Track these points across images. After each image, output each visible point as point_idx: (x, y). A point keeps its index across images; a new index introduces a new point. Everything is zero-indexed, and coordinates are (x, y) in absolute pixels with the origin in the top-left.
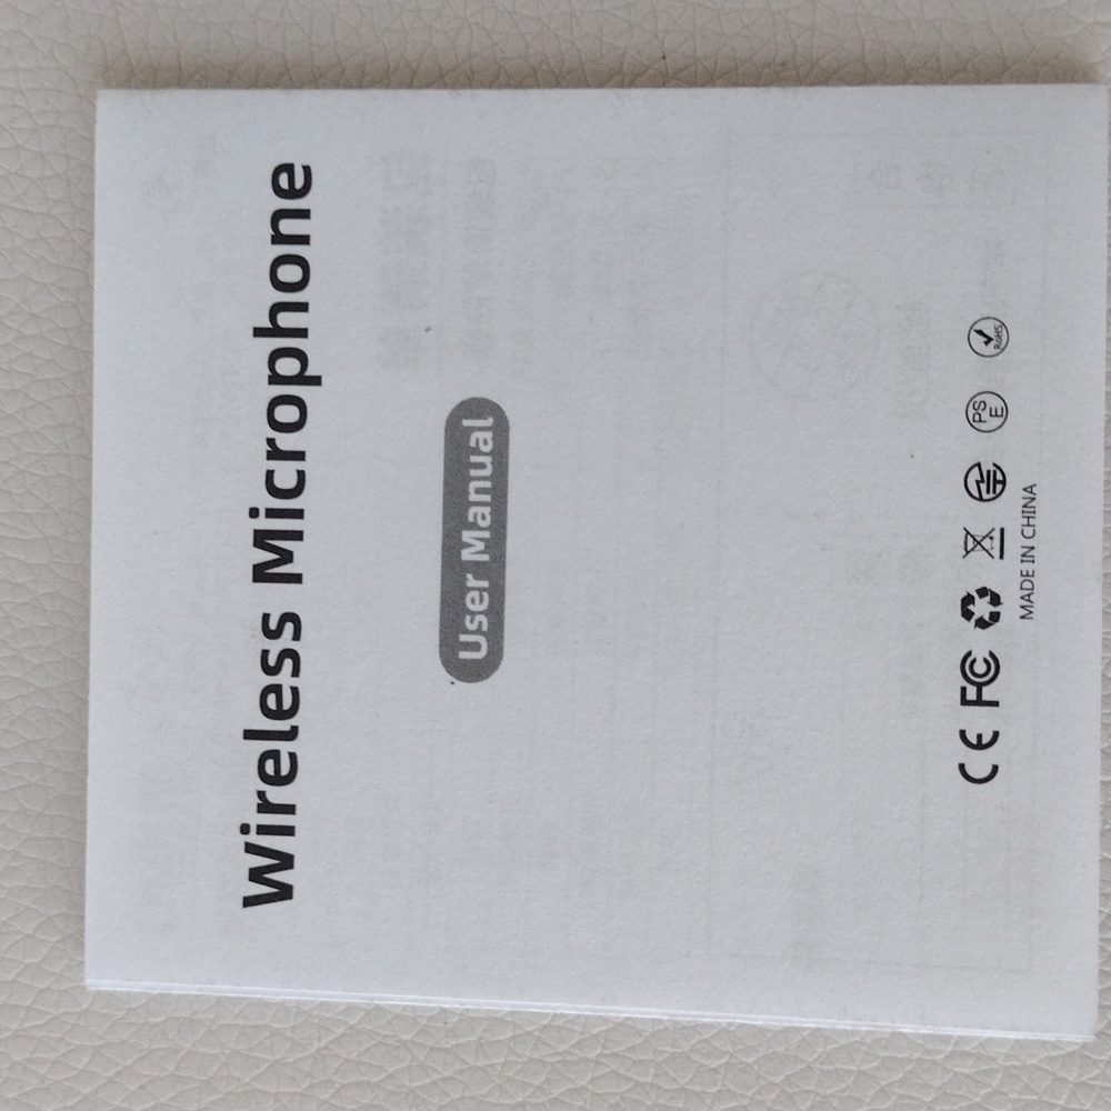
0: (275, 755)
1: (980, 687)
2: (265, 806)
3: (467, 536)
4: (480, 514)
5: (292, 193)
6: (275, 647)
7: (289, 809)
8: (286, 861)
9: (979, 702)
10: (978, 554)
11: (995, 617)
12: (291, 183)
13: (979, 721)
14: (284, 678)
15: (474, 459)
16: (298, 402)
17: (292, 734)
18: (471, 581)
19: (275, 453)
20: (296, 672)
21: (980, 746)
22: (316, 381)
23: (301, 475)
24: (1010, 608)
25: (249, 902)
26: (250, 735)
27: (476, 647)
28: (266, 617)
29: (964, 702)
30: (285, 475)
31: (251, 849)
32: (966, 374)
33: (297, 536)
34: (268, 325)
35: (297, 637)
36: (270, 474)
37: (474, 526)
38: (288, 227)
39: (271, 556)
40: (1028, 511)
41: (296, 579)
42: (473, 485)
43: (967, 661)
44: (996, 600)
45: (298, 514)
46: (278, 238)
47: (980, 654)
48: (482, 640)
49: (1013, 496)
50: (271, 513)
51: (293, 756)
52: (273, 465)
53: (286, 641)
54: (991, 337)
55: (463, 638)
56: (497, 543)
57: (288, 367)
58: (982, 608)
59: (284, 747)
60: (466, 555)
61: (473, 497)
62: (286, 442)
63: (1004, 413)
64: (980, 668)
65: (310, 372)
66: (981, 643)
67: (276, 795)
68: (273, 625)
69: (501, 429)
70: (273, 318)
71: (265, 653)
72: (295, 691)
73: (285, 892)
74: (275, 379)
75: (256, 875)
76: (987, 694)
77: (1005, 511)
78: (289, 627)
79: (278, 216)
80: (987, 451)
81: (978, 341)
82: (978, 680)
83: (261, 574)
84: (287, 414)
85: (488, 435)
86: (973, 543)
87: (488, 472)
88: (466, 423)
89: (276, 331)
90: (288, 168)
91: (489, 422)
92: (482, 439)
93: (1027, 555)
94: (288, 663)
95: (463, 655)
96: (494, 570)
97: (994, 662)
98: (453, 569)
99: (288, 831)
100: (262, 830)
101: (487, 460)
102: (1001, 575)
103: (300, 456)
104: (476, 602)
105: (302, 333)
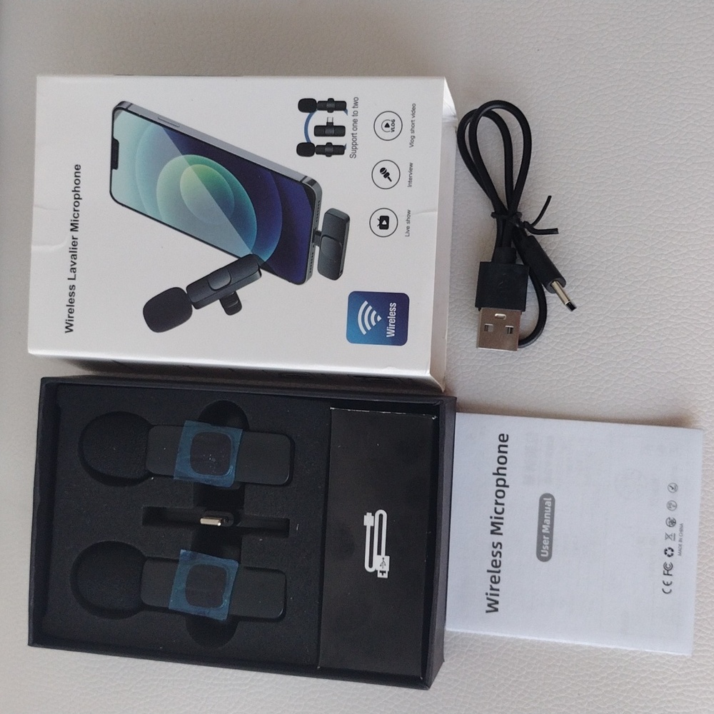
0: (495, 577)
1: (668, 571)
2: (492, 589)
3: (544, 526)
4: (547, 521)
5: (503, 441)
6: (495, 550)
7: (498, 590)
8: (497, 602)
9: (668, 575)
10: (669, 540)
11: (672, 555)
12: (503, 439)
13: (668, 579)
14: (498, 558)
15: (546, 508)
16: (503, 492)
17: (499, 572)
18: (544, 537)
19: (497, 503)
20: (500, 557)
21: (668, 585)
22: (508, 486)
23: (503, 509)
24: (676, 553)
25: (488, 612)
26: (489, 571)
27: (545, 553)
28: (493, 543)
29: (665, 574)
30: (499, 509)
31: (488, 599)
32: (667, 496)
33: (502, 524)
34: (496, 472)
35: (501, 548)
36: (495, 509)
37: (546, 524)
38: (502, 449)
39: (495, 528)
40: (681, 530)
41: (501, 534)
42: (546, 514)
43: (665, 565)
44: (672, 551)
45: (502, 518)
46: (500, 452)
47: (668, 563)
48: (547, 552)
49: (678, 525)
50: (496, 518)
51: (499, 578)
52: (497, 506)
53: (498, 549)
54: (674, 488)
55: (542, 551)
56: (551, 528)
57: (501, 483)
58: (669, 552)
59: (497, 575)
60: (543, 531)
61: (546, 517)
62: (500, 501)
63: (676, 506)
64: (668, 566)
65: (507, 484)
66: (668, 560)
67: (495, 586)
68: (495, 545)
69: (553, 501)
70: (498, 471)
71: (493, 552)
72: (500, 562)
73: (496, 610)
74: (498, 485)
75: (489, 605)
76: (670, 573)
77: (675, 530)
78: (499, 546)
79: (500, 446)
80: (672, 515)
81: (670, 489)
82: (668, 570)
83: (492, 532)
84: (500, 494)
85: (550, 502)
86: (668, 537)
87: (550, 511)
88: (545, 499)
89: (499, 474)
90: (503, 435)
91: (550, 499)
92: (548, 503)
93: (680, 541)
94: (499, 554)
95: (542, 555)
96: (550, 535)
97: (672, 566)
98: (540, 534)
99: (498, 595)
100: (491, 594)
101: (549, 508)
102: (674, 545)
103: (503, 504)
104: (546, 542)
105: (505, 475)
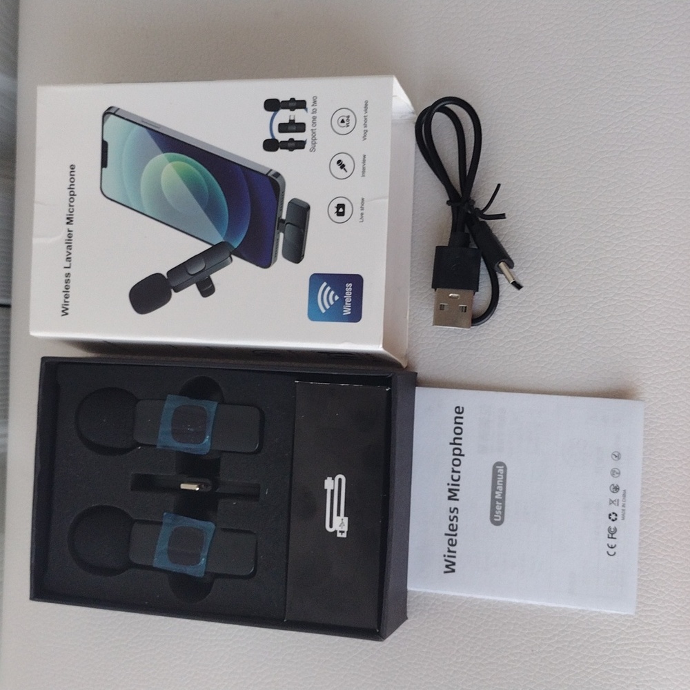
0: (452, 540)
1: (612, 534)
2: (449, 551)
3: (497, 493)
4: (500, 488)
5: (459, 413)
6: (452, 515)
7: (455, 552)
8: (454, 564)
9: (612, 538)
10: (613, 505)
11: (616, 519)
12: (459, 411)
13: (612, 542)
14: (454, 522)
15: (499, 475)
16: (459, 460)
17: (456, 535)
18: (497, 503)
19: (453, 471)
20: (457, 521)
21: (612, 548)
22: (463, 455)
23: (459, 477)
24: (619, 517)
25: (445, 572)
26: (446, 535)
27: (498, 518)
28: (450, 508)
29: (609, 537)
30: (456, 476)
31: (446, 560)
32: (611, 464)
33: (458, 490)
34: (453, 442)
35: (457, 513)
36: (452, 476)
37: (498, 490)
38: (458, 420)
39: (452, 494)
40: (624, 496)
41: (458, 500)
42: (498, 481)
43: (609, 529)
44: (616, 515)
45: (458, 485)
46: (456, 423)
47: (612, 527)
48: (500, 517)
49: (621, 492)
50: (453, 485)
51: (456, 540)
52: (454, 474)
53: (455, 514)
54: (617, 456)
55: (495, 516)
56: (503, 495)
57: (457, 452)
58: (613, 517)
59: (454, 538)
60: (496, 497)
61: (498, 484)
62: (456, 469)
63: (619, 473)
64: (612, 530)
65: (462, 453)
66: (613, 525)
67: (452, 548)
68: (452, 510)
69: (505, 469)
70: (454, 440)
71: (450, 517)
72: (457, 526)
73: (453, 571)
74: (454, 454)
75: (447, 566)
76: (614, 536)
77: (619, 495)
78: (456, 511)
79: (456, 418)
80: (615, 481)
81: (614, 457)
82: (612, 533)
83: (450, 498)
84: (457, 462)
85: (502, 470)
86: (612, 502)
87: (502, 478)
88: (498, 467)
89: (455, 444)
90: (458, 407)
91: (503, 467)
92: (501, 471)
93: (624, 506)
94: (455, 519)
95: (496, 520)
96: (503, 501)
97: (616, 530)
98: (494, 500)
99: (454, 557)
100: (449, 556)
101: (502, 476)
102: (618, 510)
103: (459, 472)
104: (499, 508)
105: (460, 444)
